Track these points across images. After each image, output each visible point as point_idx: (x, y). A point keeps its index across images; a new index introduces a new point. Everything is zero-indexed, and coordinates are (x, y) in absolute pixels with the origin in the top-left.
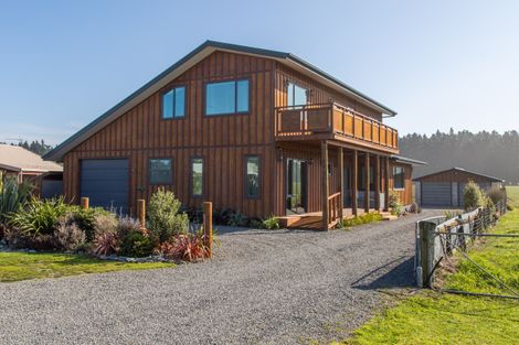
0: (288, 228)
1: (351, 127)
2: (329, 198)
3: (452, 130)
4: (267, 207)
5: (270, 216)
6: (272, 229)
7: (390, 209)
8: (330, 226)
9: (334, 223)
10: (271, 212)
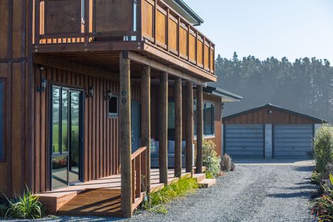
0: (59, 214)
1: (163, 34)
2: (133, 156)
3: (235, 55)
4: (18, 174)
5: (23, 191)
6: (29, 217)
7: (204, 168)
8: (134, 207)
9: (138, 201)
10: (26, 184)
